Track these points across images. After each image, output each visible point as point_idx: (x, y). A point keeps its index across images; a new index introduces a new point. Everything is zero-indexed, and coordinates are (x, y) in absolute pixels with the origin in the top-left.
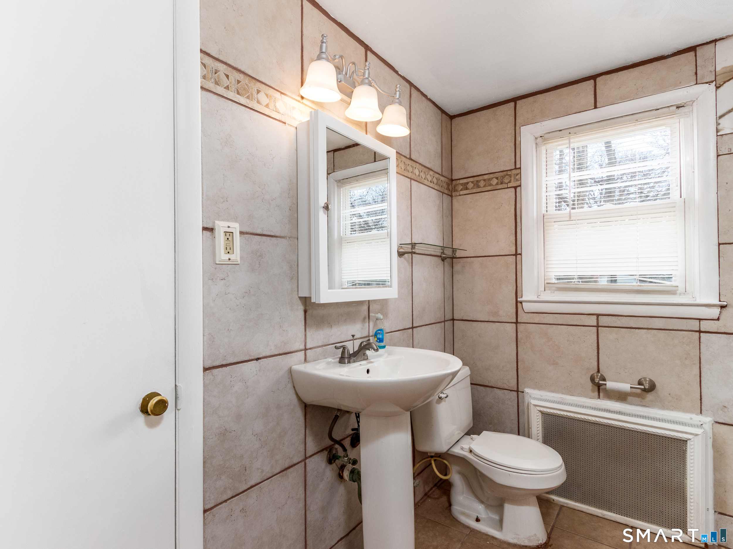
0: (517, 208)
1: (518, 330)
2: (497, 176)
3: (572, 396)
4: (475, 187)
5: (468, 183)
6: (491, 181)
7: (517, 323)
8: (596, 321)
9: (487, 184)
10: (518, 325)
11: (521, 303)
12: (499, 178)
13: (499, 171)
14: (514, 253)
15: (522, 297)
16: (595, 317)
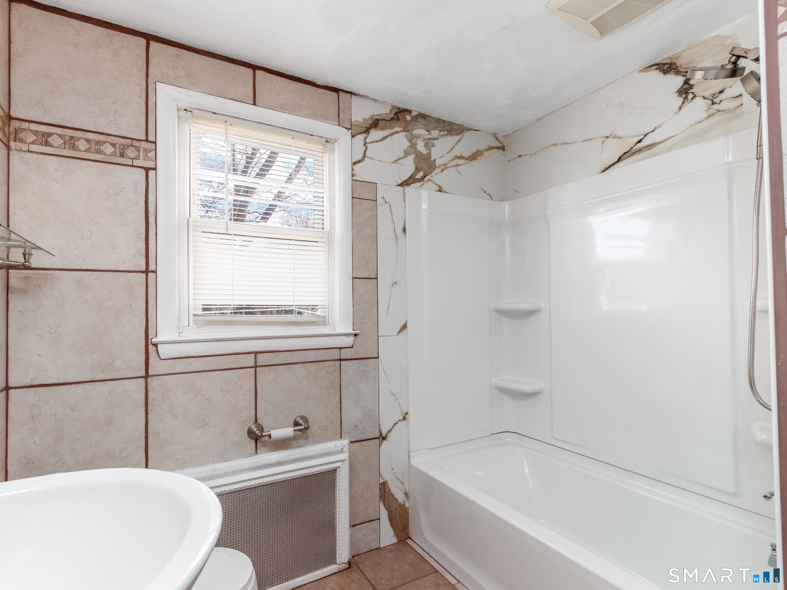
0: (150, 201)
1: (149, 388)
2: (114, 142)
3: (226, 462)
4: (67, 146)
5: (50, 135)
6: (101, 146)
7: (147, 376)
8: (253, 360)
9: (93, 150)
10: (149, 379)
11: (155, 345)
12: (117, 146)
13: (118, 135)
14: (144, 269)
15: (156, 336)
16: (253, 355)
